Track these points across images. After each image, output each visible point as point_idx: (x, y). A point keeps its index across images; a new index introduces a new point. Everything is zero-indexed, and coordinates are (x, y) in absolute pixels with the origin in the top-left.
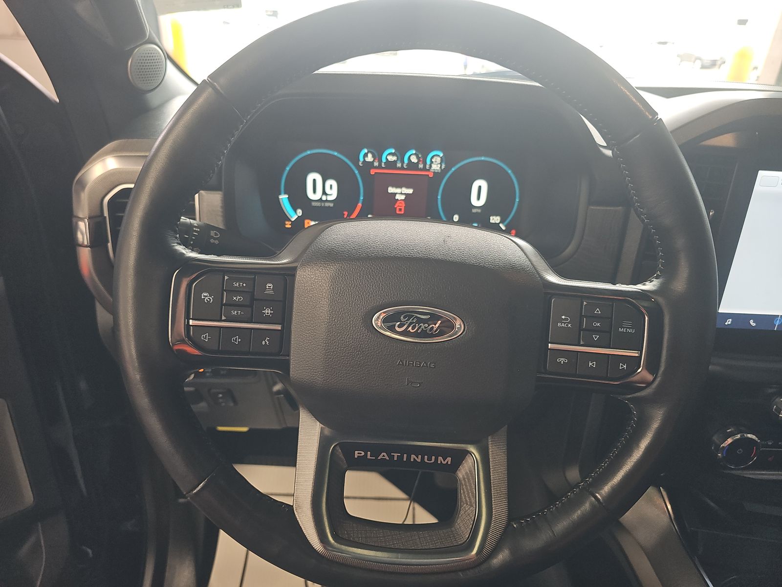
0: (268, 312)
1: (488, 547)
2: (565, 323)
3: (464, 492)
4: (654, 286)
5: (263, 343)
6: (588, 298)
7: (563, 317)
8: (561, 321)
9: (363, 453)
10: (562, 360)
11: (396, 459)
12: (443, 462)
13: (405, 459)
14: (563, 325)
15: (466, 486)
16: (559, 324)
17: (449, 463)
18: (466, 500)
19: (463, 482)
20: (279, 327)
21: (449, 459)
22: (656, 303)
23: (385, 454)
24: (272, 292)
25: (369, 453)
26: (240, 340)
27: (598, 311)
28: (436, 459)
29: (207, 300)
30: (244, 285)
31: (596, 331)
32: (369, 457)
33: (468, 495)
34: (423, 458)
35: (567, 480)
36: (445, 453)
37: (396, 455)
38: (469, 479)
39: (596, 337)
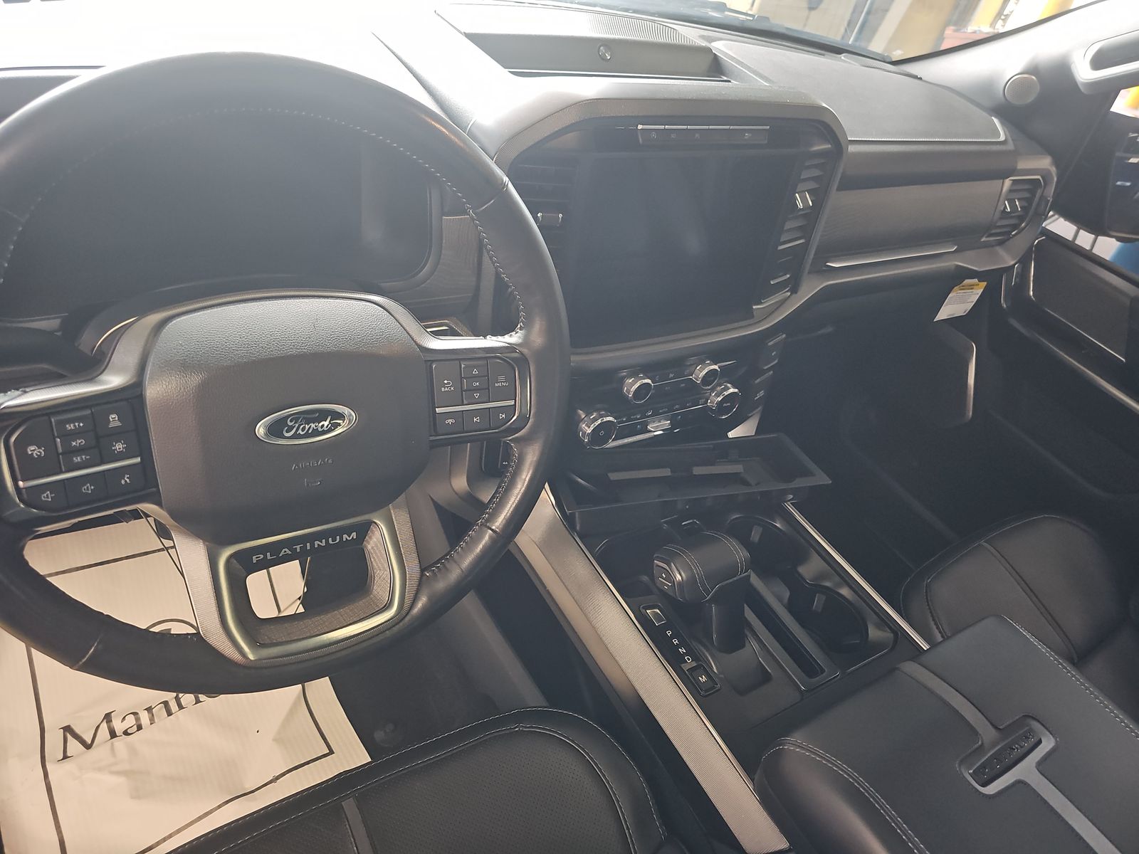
0: (119, 447)
1: (408, 602)
2: (447, 387)
3: (375, 560)
4: (520, 337)
5: (123, 482)
6: (465, 359)
7: (446, 382)
8: (444, 385)
9: (262, 556)
10: (450, 421)
11: (298, 550)
12: (348, 538)
13: (308, 548)
14: (446, 389)
15: (376, 553)
16: (443, 389)
17: (355, 537)
18: (379, 567)
19: (372, 551)
20: (138, 460)
21: (354, 535)
22: (521, 353)
23: (286, 550)
24: (119, 424)
25: (268, 554)
26: (92, 487)
27: (475, 372)
28: (341, 538)
29: (37, 455)
30: (81, 425)
31: (476, 390)
32: (269, 557)
33: (380, 561)
34: (327, 542)
35: (453, 489)
36: (348, 530)
37: (298, 547)
38: (377, 546)
39: (477, 395)
